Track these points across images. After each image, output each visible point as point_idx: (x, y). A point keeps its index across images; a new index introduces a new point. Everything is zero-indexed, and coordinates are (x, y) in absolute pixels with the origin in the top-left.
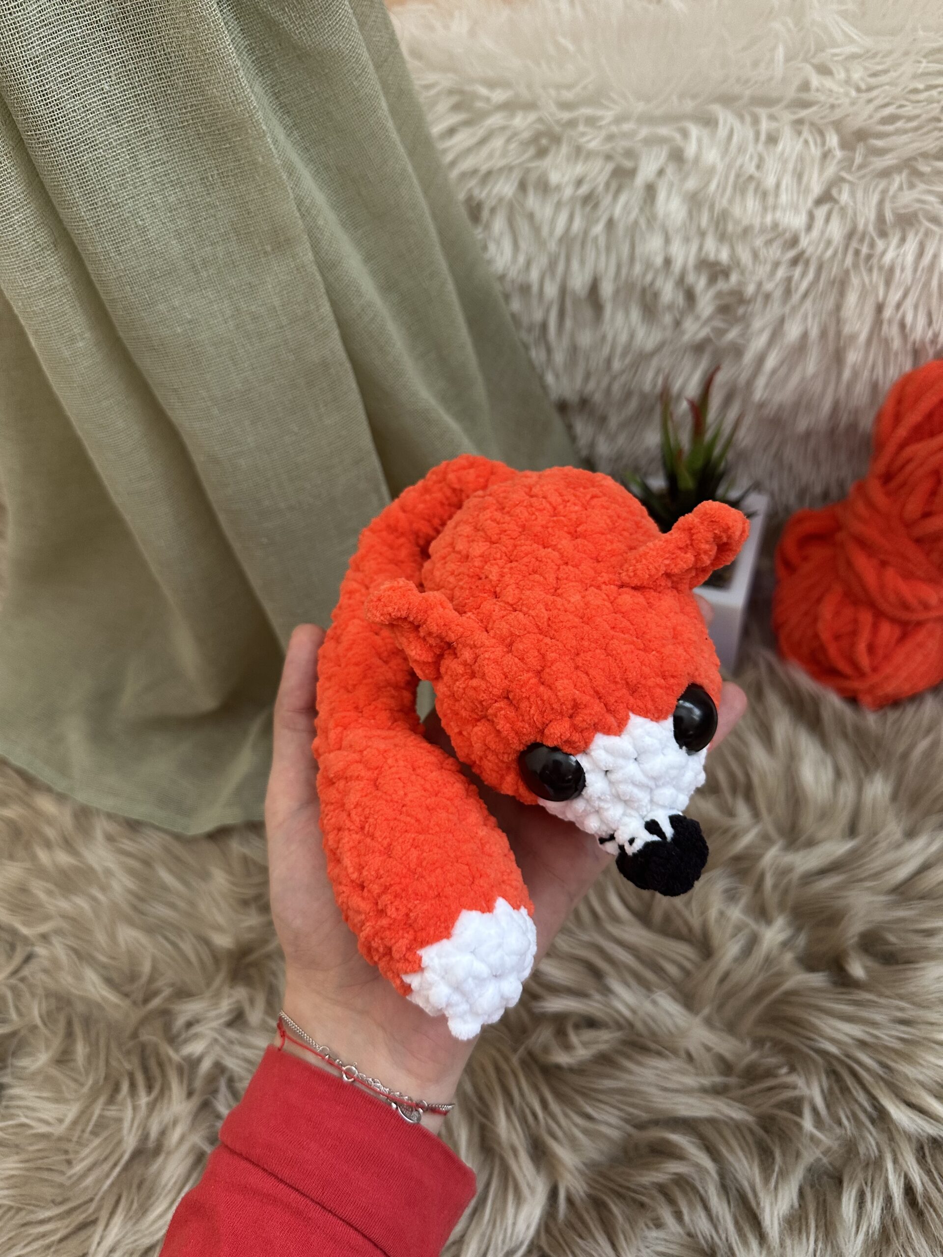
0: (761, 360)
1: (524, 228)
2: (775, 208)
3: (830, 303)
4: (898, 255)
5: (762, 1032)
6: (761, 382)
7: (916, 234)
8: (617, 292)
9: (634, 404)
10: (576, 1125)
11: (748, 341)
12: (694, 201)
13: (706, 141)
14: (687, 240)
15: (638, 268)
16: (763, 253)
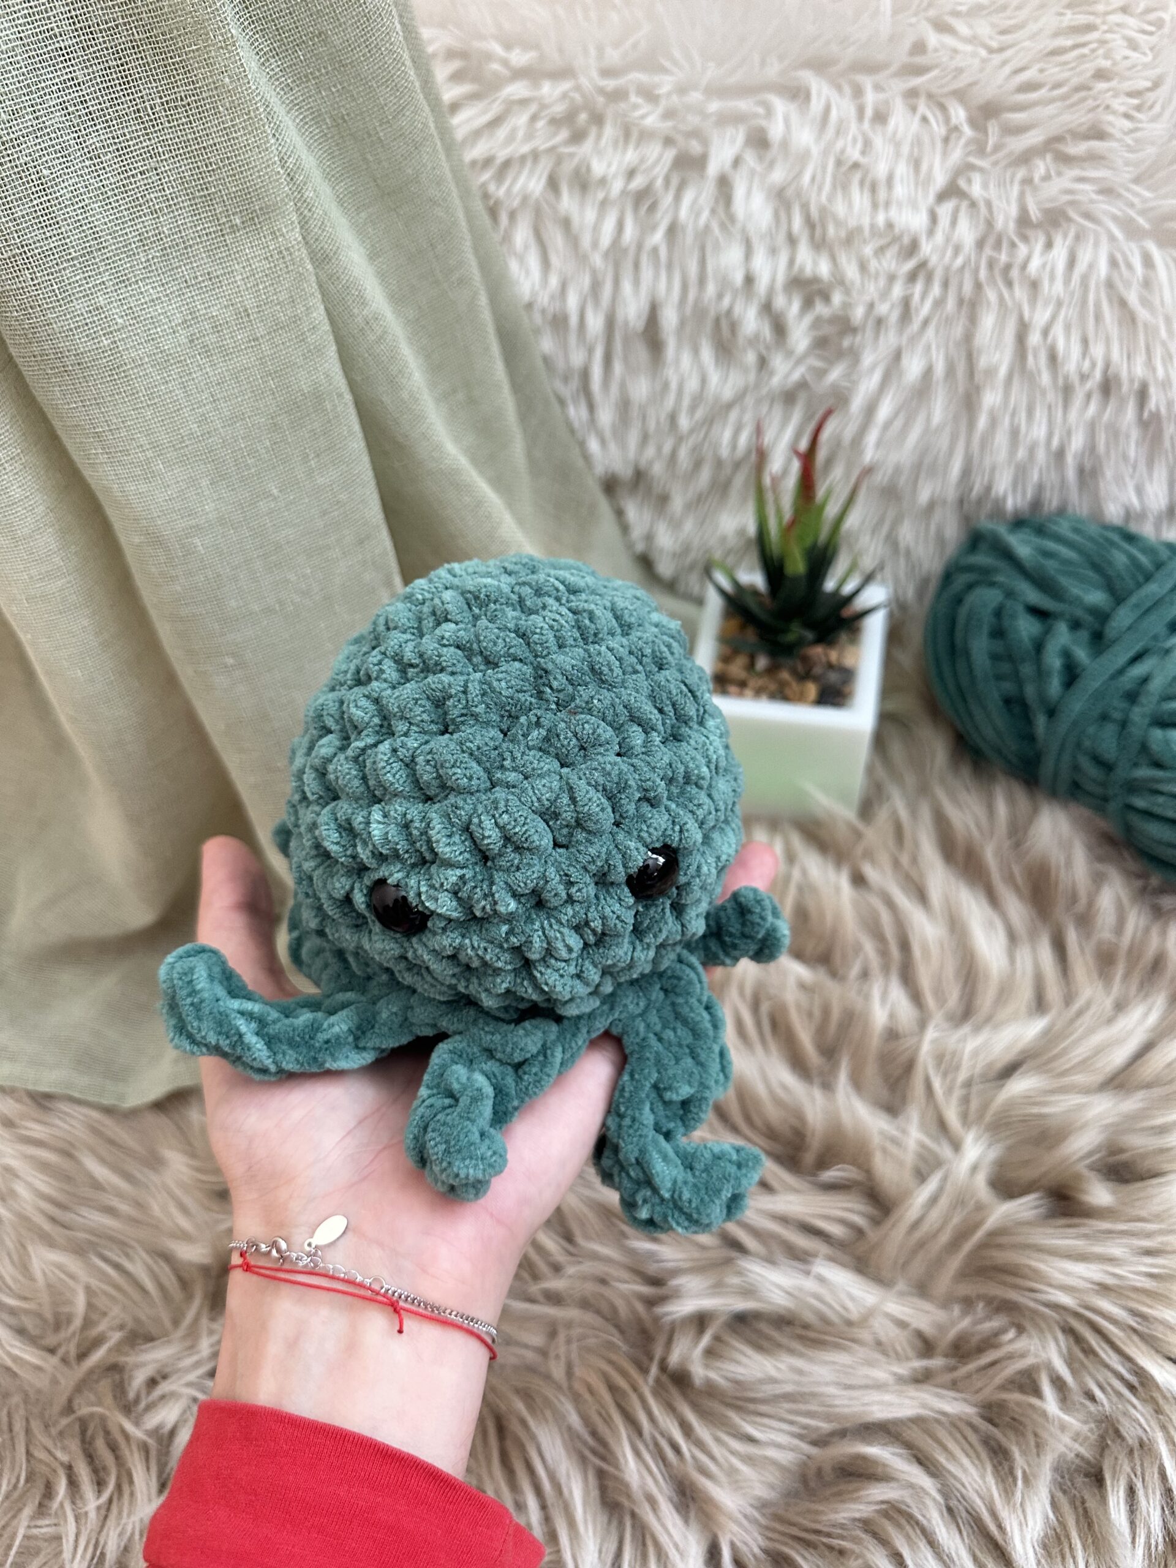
0: (870, 410)
1: (557, 240)
2: (887, 204)
3: (958, 331)
4: (1044, 266)
5: (966, 1289)
6: (872, 437)
7: (1065, 236)
8: (682, 323)
9: (705, 475)
10: (733, 1453)
11: (855, 383)
12: (782, 198)
13: (795, 118)
14: (773, 251)
15: (711, 289)
16: (873, 264)
